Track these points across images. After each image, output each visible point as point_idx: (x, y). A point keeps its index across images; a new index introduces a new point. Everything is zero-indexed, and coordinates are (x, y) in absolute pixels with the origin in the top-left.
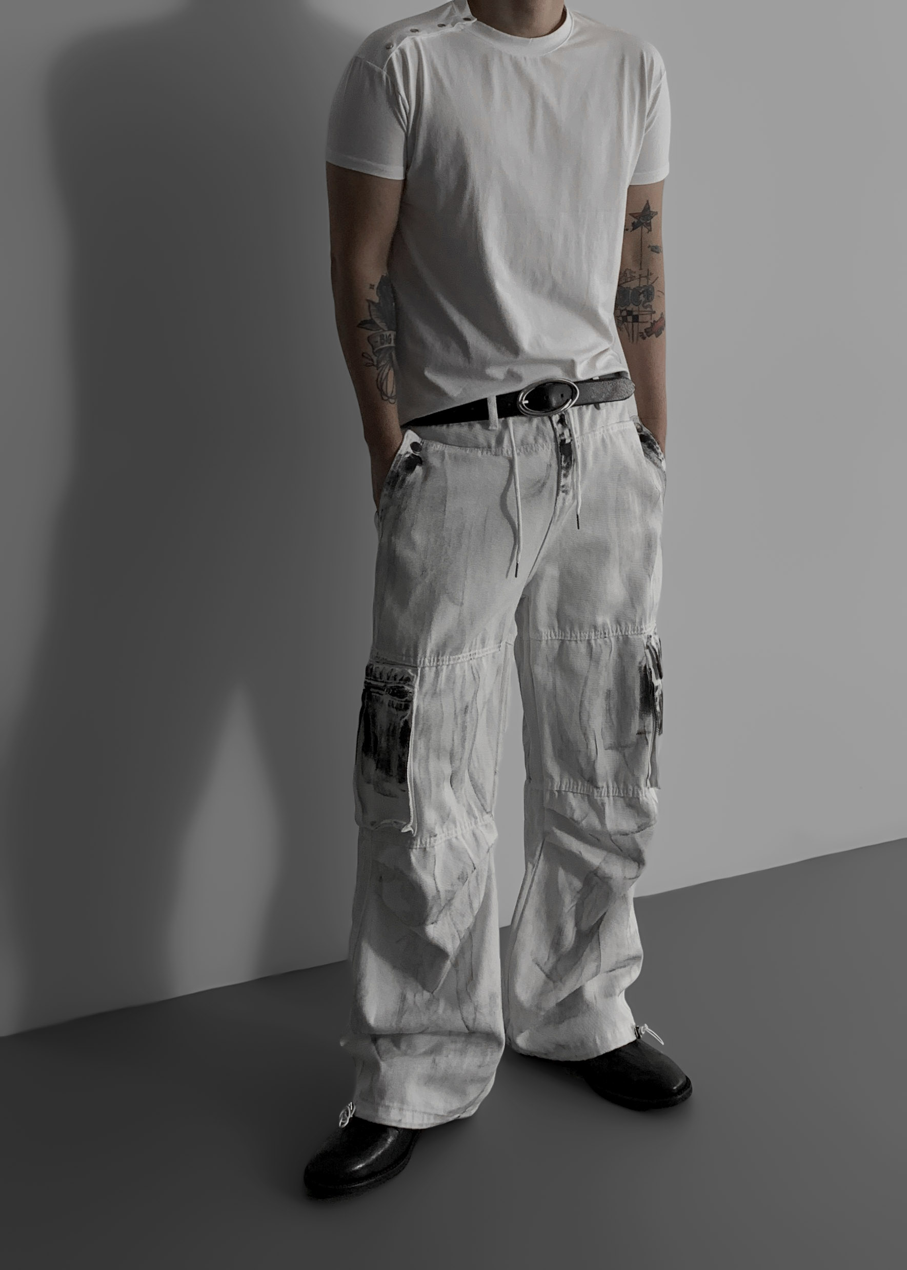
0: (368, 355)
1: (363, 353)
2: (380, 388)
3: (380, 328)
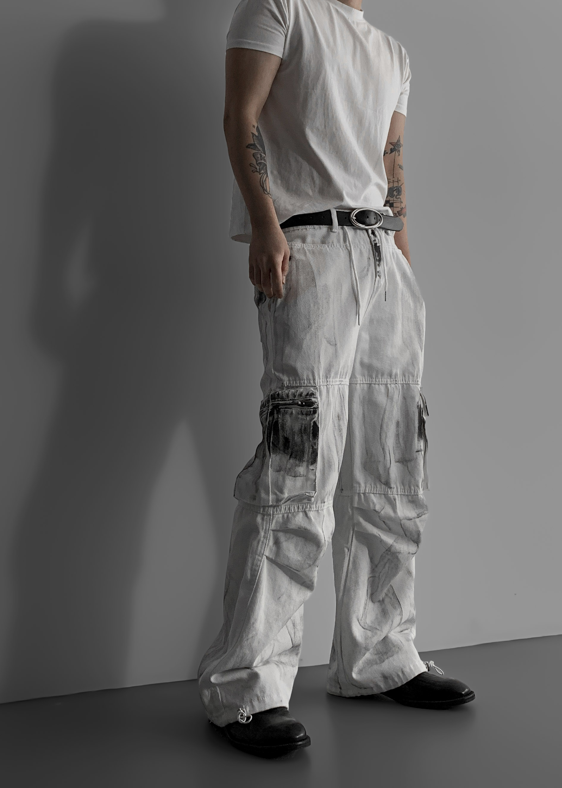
0: (254, 165)
1: (251, 164)
2: (262, 186)
3: (260, 150)
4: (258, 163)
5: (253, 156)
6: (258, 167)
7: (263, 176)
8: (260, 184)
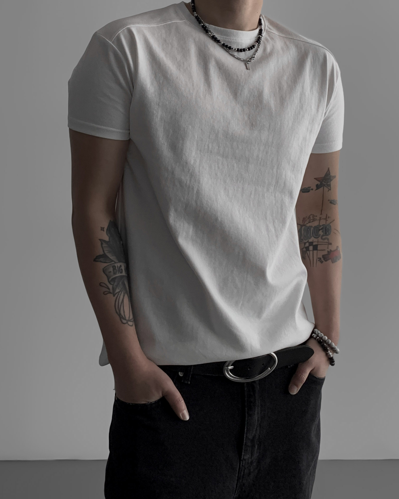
0: (105, 284)
1: (101, 283)
2: (118, 313)
3: (112, 261)
4: (110, 280)
5: (104, 272)
6: (110, 287)
7: (118, 298)
8: (116, 310)
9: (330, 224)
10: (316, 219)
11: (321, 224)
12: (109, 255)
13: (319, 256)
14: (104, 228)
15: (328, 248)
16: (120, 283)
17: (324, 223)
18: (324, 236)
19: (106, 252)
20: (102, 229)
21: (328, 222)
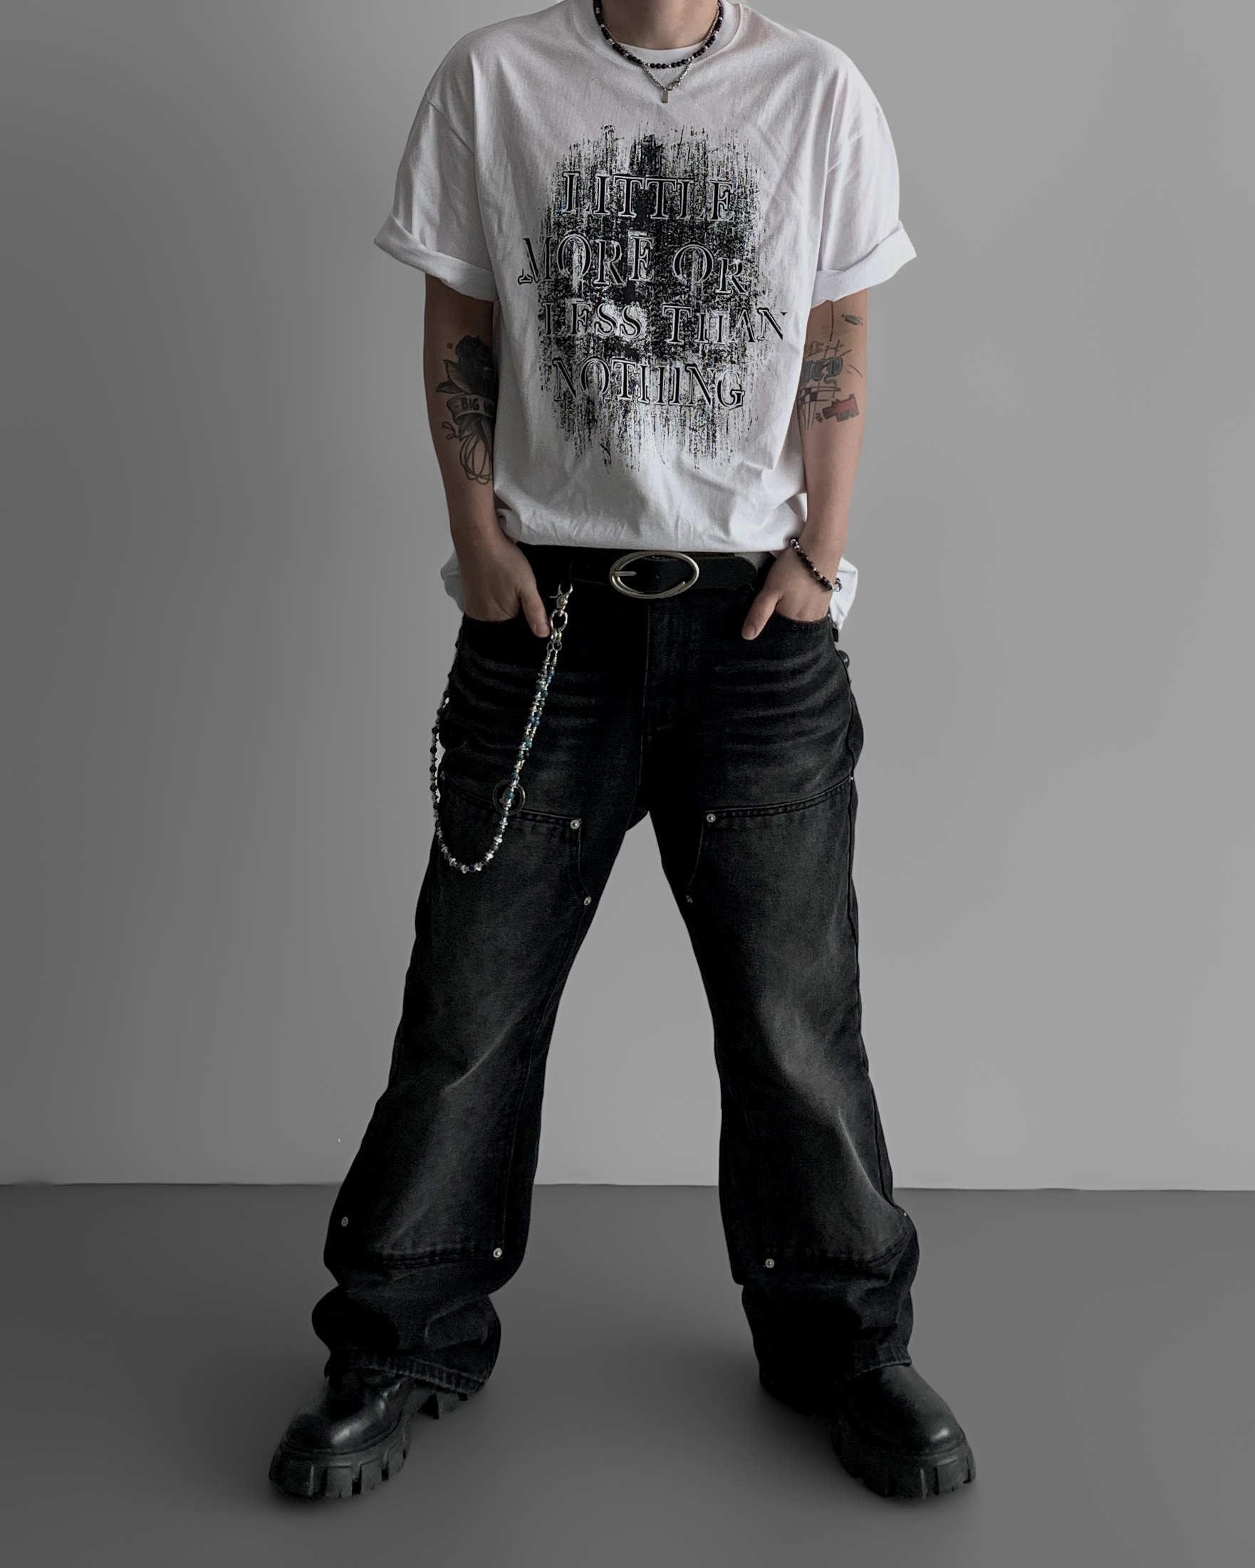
9: (843, 357)
10: (821, 349)
11: (827, 357)
12: (455, 382)
13: (817, 412)
14: (451, 345)
15: (833, 397)
16: (473, 423)
17: (833, 356)
18: (830, 376)
19: (451, 378)
20: (450, 346)
21: (837, 356)
